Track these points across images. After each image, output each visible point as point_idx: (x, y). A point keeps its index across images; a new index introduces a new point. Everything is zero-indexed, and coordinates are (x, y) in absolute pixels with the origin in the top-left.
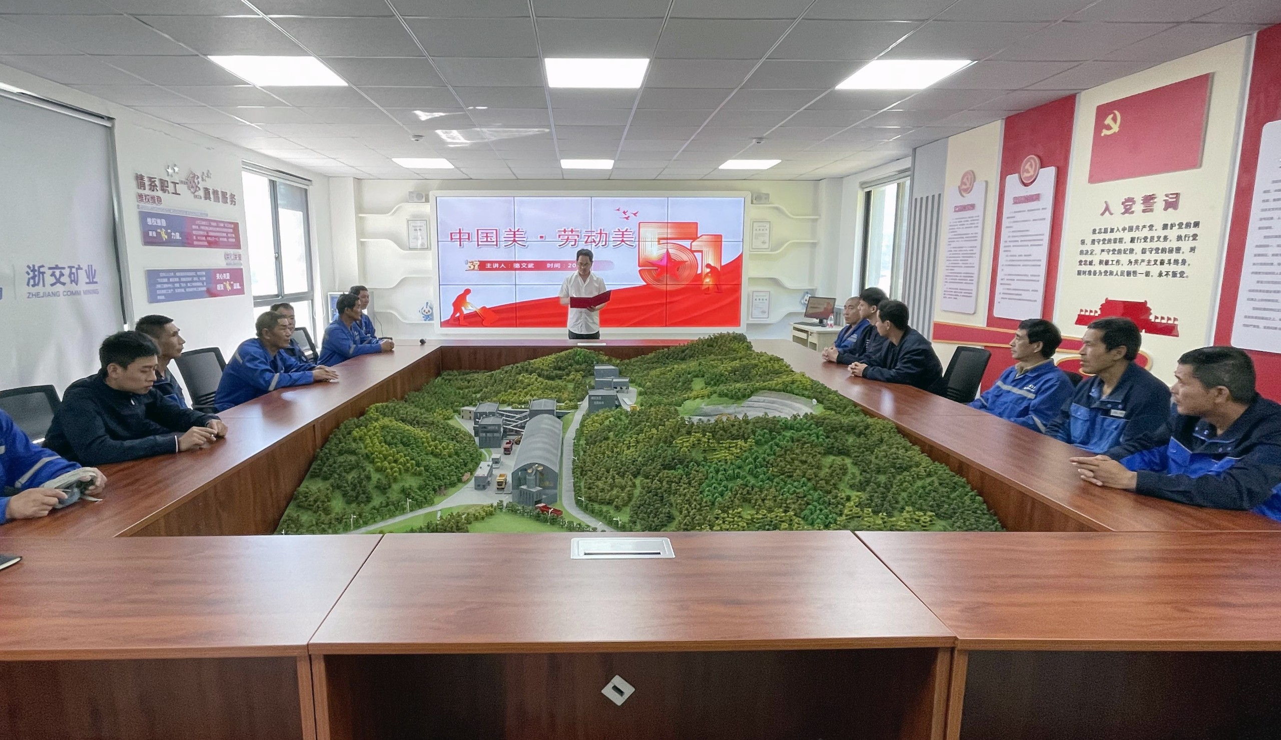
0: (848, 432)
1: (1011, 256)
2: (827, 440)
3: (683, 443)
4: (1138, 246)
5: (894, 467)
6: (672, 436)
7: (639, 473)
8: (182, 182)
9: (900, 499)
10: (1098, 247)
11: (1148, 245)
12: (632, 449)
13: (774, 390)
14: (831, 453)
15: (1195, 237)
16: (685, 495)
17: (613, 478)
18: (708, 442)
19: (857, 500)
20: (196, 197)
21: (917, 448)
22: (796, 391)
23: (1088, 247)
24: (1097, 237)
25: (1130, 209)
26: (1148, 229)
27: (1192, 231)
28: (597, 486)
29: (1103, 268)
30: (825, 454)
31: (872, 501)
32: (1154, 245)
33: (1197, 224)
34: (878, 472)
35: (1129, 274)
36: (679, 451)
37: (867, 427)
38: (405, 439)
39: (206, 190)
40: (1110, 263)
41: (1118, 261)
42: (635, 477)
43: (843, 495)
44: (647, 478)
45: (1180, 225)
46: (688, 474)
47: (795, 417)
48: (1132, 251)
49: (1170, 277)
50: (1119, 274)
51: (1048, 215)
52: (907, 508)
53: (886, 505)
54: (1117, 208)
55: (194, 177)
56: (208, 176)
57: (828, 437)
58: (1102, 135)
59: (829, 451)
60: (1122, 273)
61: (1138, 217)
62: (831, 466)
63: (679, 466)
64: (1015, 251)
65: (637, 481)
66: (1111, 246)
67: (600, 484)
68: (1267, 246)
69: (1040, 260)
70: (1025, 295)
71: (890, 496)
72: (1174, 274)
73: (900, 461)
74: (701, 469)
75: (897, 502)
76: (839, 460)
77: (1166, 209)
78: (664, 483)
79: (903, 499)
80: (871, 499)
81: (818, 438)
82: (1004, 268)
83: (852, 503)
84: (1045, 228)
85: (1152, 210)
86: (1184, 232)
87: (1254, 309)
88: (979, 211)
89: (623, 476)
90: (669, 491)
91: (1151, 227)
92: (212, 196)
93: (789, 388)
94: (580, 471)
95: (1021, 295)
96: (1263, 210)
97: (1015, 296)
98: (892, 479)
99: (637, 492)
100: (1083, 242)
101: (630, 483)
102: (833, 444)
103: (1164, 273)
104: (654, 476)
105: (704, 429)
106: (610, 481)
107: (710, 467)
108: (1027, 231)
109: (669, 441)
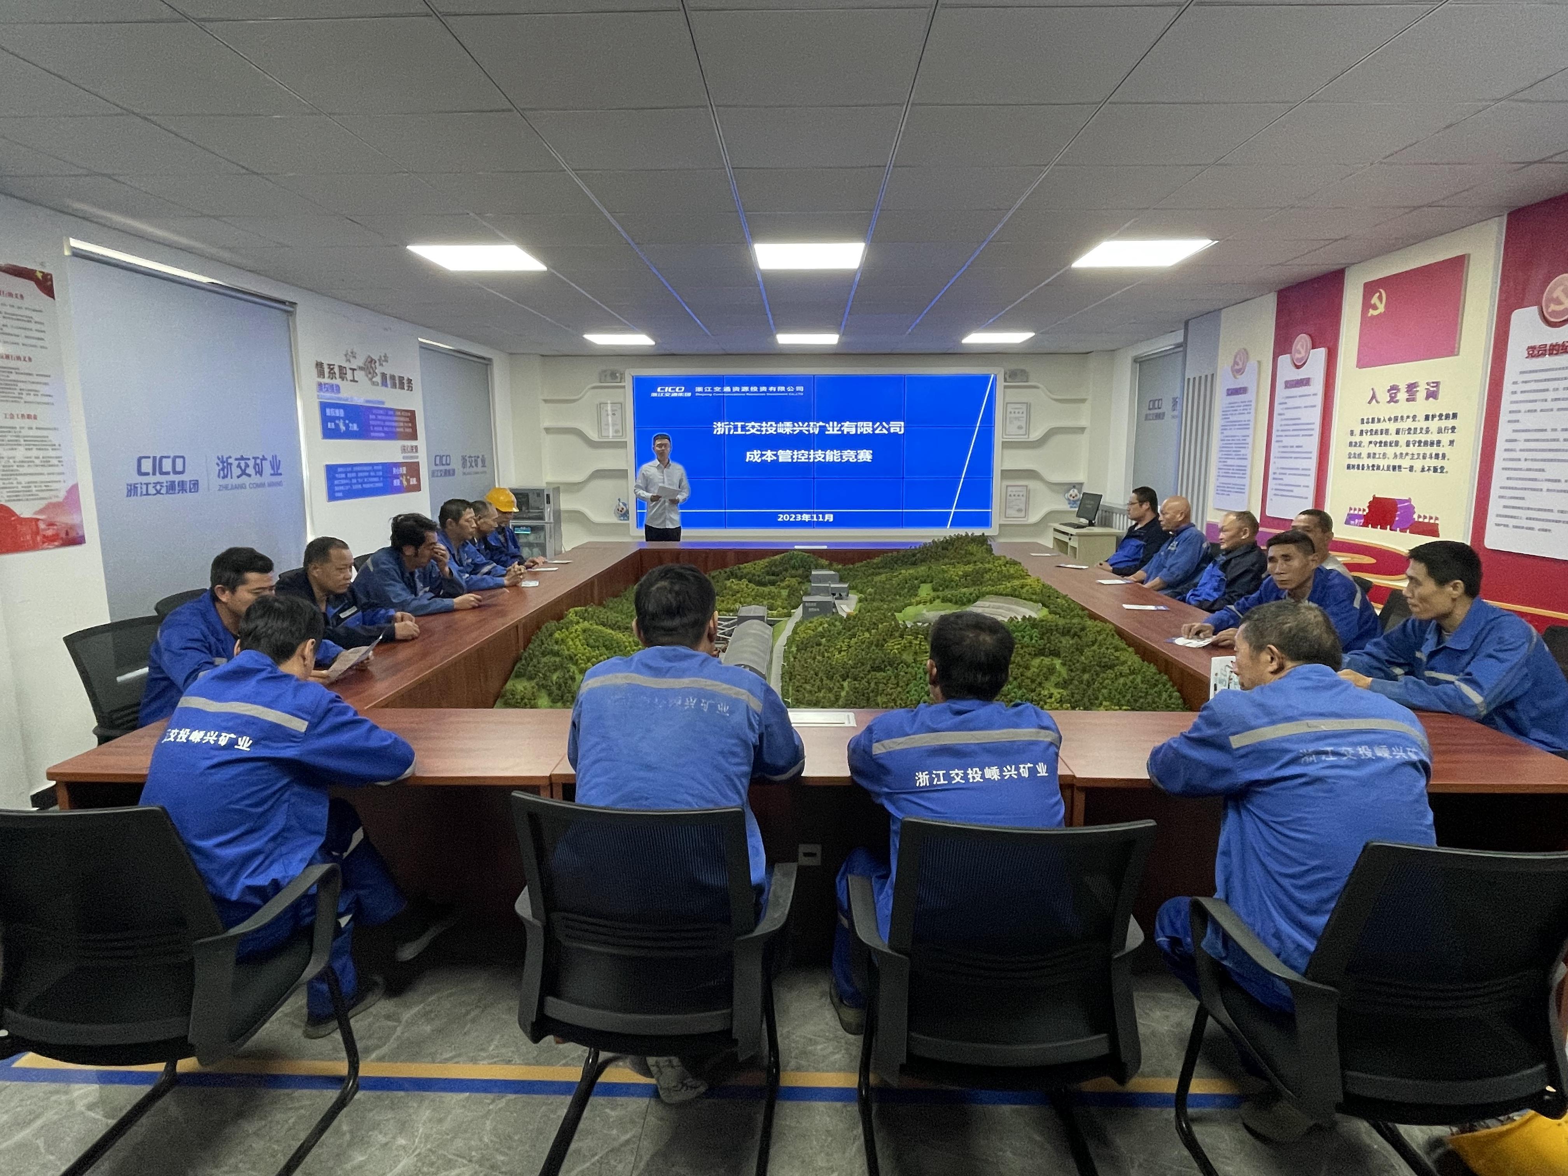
0: (1063, 634)
1: (1284, 447)
2: (1039, 642)
3: (893, 646)
4: (1403, 438)
5: (1100, 666)
6: (884, 640)
7: (848, 676)
8: (361, 368)
9: (1101, 697)
10: (1366, 438)
11: (1412, 438)
12: (843, 653)
13: (1001, 594)
14: (1043, 655)
15: (1453, 428)
16: (891, 695)
17: (822, 680)
18: (920, 644)
19: (1059, 696)
20: (374, 383)
21: (1131, 649)
22: (1024, 596)
23: (1357, 438)
24: (1366, 427)
25: (1395, 397)
26: (1411, 419)
27: (1450, 423)
28: (805, 689)
29: (1371, 462)
30: (1036, 655)
31: (1073, 697)
32: (1418, 437)
33: (1455, 416)
34: (1084, 671)
35: (1394, 468)
36: (889, 654)
37: (1083, 629)
38: (607, 643)
39: (384, 375)
40: (1377, 456)
41: (1384, 454)
42: (844, 680)
43: (1046, 692)
44: (855, 679)
45: (1441, 415)
46: (897, 676)
47: (1012, 619)
48: (1397, 444)
49: (1431, 472)
50: (1386, 468)
51: (1319, 400)
52: (1104, 703)
53: (1086, 700)
54: (1384, 397)
55: (371, 362)
56: (387, 361)
57: (1041, 639)
58: (1369, 315)
59: (1041, 653)
60: (1388, 469)
61: (1403, 407)
62: (1039, 666)
63: (888, 667)
64: (1287, 441)
65: (845, 684)
66: (1378, 438)
67: (808, 687)
68: (1515, 440)
69: (1311, 452)
70: (1297, 491)
71: (1090, 692)
72: (1435, 470)
73: (1104, 660)
74: (910, 669)
75: (1097, 699)
76: (1047, 661)
77: (1427, 398)
78: (873, 685)
79: (1103, 695)
80: (1072, 695)
81: (1031, 639)
82: (1276, 460)
83: (1053, 699)
84: (1315, 416)
85: (1414, 400)
86: (1444, 423)
87: (1505, 507)
88: (1250, 396)
89: (831, 679)
90: (877, 692)
91: (1414, 417)
92: (389, 382)
93: (1017, 593)
94: (788, 675)
95: (1292, 491)
96: (1512, 402)
97: (1285, 492)
98: (1095, 677)
99: (843, 694)
100: (1352, 433)
101: (838, 684)
102: (1045, 645)
103: (1426, 468)
104: (862, 678)
105: (916, 633)
106: (818, 683)
107: (919, 668)
108: (1299, 419)
109: (880, 645)
